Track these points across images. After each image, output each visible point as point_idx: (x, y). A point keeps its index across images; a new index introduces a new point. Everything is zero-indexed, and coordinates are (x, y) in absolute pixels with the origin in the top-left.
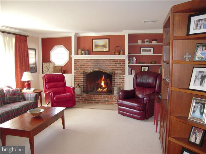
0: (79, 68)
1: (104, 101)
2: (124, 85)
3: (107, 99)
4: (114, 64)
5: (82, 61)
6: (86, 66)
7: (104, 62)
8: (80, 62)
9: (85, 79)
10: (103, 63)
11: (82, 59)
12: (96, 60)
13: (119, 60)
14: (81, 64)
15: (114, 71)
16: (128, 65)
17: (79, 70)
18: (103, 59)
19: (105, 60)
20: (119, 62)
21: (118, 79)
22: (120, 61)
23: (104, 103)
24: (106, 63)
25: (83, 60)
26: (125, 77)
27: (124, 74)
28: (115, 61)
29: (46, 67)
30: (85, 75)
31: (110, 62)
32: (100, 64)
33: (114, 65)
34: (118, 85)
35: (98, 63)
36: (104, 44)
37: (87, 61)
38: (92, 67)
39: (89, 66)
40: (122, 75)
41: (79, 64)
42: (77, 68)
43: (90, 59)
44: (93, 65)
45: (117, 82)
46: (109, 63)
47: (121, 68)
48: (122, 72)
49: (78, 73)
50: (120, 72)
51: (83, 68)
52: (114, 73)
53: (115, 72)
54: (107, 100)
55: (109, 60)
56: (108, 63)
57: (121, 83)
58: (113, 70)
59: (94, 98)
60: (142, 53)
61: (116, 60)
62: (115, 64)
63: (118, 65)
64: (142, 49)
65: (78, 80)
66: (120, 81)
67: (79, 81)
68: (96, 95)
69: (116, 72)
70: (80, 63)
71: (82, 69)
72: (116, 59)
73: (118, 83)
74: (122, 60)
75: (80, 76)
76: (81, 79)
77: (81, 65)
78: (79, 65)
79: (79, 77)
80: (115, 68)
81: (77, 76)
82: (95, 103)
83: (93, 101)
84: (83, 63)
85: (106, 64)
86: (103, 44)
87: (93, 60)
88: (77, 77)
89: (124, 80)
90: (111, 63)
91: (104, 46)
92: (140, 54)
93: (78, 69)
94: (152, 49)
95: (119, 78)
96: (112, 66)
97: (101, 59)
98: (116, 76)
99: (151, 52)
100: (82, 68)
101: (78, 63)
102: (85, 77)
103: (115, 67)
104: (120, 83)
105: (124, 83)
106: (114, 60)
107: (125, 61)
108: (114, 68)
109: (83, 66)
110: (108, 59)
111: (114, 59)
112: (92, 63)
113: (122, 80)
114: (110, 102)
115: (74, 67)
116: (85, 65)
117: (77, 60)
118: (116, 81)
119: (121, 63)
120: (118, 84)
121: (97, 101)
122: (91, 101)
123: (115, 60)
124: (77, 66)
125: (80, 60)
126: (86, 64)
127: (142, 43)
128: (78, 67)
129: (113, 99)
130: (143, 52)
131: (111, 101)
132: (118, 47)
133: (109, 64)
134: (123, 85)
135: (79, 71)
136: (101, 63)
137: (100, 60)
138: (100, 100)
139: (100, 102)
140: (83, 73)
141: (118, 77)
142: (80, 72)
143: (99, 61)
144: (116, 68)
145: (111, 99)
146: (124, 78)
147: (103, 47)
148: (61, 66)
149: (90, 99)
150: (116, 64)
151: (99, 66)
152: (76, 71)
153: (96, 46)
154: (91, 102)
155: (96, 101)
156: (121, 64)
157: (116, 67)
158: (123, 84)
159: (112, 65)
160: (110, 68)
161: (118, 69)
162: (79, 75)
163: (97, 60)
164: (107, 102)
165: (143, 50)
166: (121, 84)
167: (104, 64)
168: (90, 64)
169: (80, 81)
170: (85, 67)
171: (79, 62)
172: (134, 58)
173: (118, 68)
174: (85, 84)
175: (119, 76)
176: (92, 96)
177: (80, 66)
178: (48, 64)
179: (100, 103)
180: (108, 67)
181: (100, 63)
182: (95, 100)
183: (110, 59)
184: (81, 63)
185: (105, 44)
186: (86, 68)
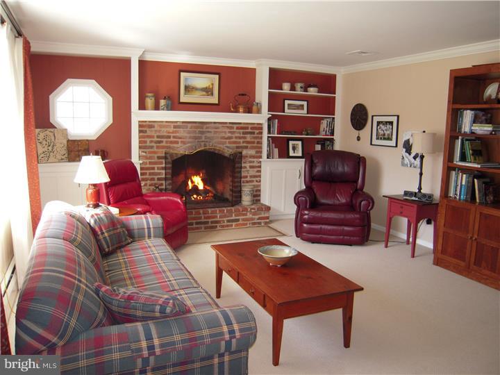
0: (153, 144)
1: (228, 221)
2: (260, 181)
3: (235, 216)
4: (238, 135)
5: (161, 126)
6: (172, 139)
7: (216, 128)
8: (157, 128)
9: (170, 171)
10: (216, 132)
11: (162, 122)
12: (197, 125)
13: (250, 126)
14: (158, 134)
15: (240, 150)
16: (268, 137)
17: (152, 150)
18: (215, 123)
19: (221, 125)
20: (250, 130)
21: (248, 168)
22: (251, 128)
23: (228, 226)
24: (223, 132)
25: (164, 124)
26: (262, 163)
27: (261, 157)
28: (242, 128)
29: (44, 142)
30: (169, 163)
31: (232, 130)
32: (208, 135)
33: (240, 138)
34: (247, 182)
35: (202, 133)
36: (208, 85)
37: (175, 127)
38: (189, 142)
39: (180, 138)
40: (255, 160)
41: (153, 134)
42: (148, 144)
43: (183, 122)
44: (190, 138)
45: (246, 174)
46: (230, 132)
47: (253, 143)
48: (257, 152)
49: (150, 158)
50: (252, 152)
51: (164, 144)
52: (239, 155)
53: (241, 153)
54: (233, 218)
55: (228, 125)
56: (225, 132)
57: (255, 177)
58: (237, 147)
59: (205, 218)
60: (288, 112)
61: (244, 126)
62: (242, 135)
63: (249, 138)
64: (287, 102)
65: (152, 177)
66: (253, 172)
67: (153, 179)
68: (210, 210)
69: (244, 152)
70: (156, 131)
71: (163, 147)
72: (244, 123)
73: (247, 177)
74: (256, 126)
75: (156, 166)
76: (159, 174)
77: (158, 137)
78: (153, 137)
79: (153, 168)
80: (242, 145)
81: (148, 166)
82: (206, 228)
83: (202, 226)
84: (164, 132)
85: (223, 135)
86: (205, 86)
87: (189, 125)
88: (148, 169)
89: (260, 171)
90: (234, 132)
91: (208, 91)
92: (284, 112)
93: (152, 147)
94: (305, 103)
95: (251, 167)
96: (234, 140)
97: (211, 123)
98: (245, 163)
99: (303, 109)
100: (161, 144)
101: (152, 131)
102: (169, 168)
103: (241, 141)
104: (251, 177)
105: (260, 176)
106: (240, 125)
107: (261, 128)
108: (239, 143)
109: (165, 140)
110: (226, 123)
111: (240, 123)
112: (189, 132)
113: (256, 170)
114: (241, 222)
115: (140, 142)
116: (169, 137)
117: (147, 123)
118: (243, 174)
119: (254, 133)
120: (248, 179)
121: (212, 222)
122: (197, 226)
123: (242, 125)
124: (148, 140)
125: (156, 124)
126: (173, 133)
127: (290, 90)
128: (151, 142)
129: (248, 214)
130: (288, 109)
131: (243, 220)
132: (243, 95)
133: (229, 135)
134: (257, 181)
135: (155, 152)
136: (211, 132)
137: (208, 125)
138: (218, 219)
139: (218, 225)
140: (165, 158)
141: (248, 165)
142: (156, 156)
143: (205, 126)
144: (245, 145)
145: (243, 215)
146: (260, 167)
147: (204, 93)
148: (89, 139)
149: (194, 221)
150: (243, 133)
151: (206, 137)
152: (146, 153)
153: (188, 89)
154: (197, 228)
155: (210, 225)
156: (256, 135)
157: (243, 142)
158: (257, 179)
159: (236, 137)
160: (230, 143)
161: (249, 145)
162: (155, 163)
163: (200, 125)
164: (234, 224)
165: (289, 105)
166: (254, 179)
167: (217, 135)
168: (182, 133)
169: (156, 177)
170: (171, 142)
171: (153, 129)
172: (277, 120)
173: (248, 142)
174: (169, 184)
175: (250, 162)
176: (201, 211)
177: (156, 139)
178: (48, 132)
179: (218, 228)
180: (228, 140)
181: (208, 132)
182: (207, 223)
183: (230, 123)
184: (160, 131)
185: (211, 86)
186: (171, 145)
